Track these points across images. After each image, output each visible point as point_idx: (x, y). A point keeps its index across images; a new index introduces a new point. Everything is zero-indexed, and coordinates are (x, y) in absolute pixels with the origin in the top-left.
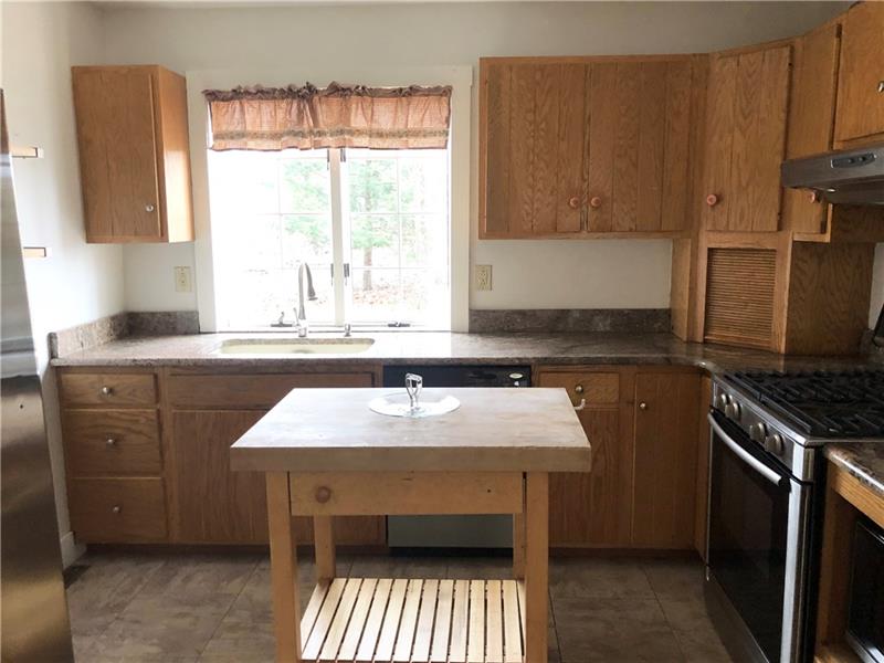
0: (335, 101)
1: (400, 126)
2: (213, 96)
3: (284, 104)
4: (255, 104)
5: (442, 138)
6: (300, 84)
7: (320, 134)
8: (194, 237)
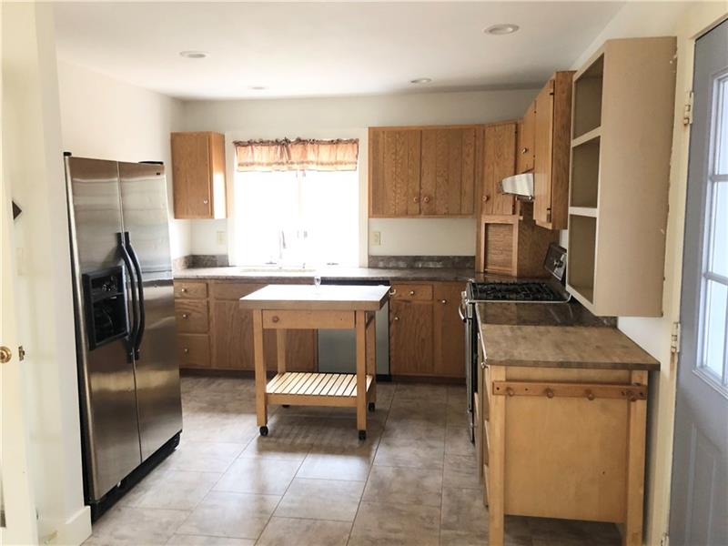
0: (300, 147)
1: (333, 160)
2: (238, 144)
3: (273, 148)
4: (259, 147)
5: (354, 166)
6: (281, 138)
7: (292, 163)
8: (227, 216)
